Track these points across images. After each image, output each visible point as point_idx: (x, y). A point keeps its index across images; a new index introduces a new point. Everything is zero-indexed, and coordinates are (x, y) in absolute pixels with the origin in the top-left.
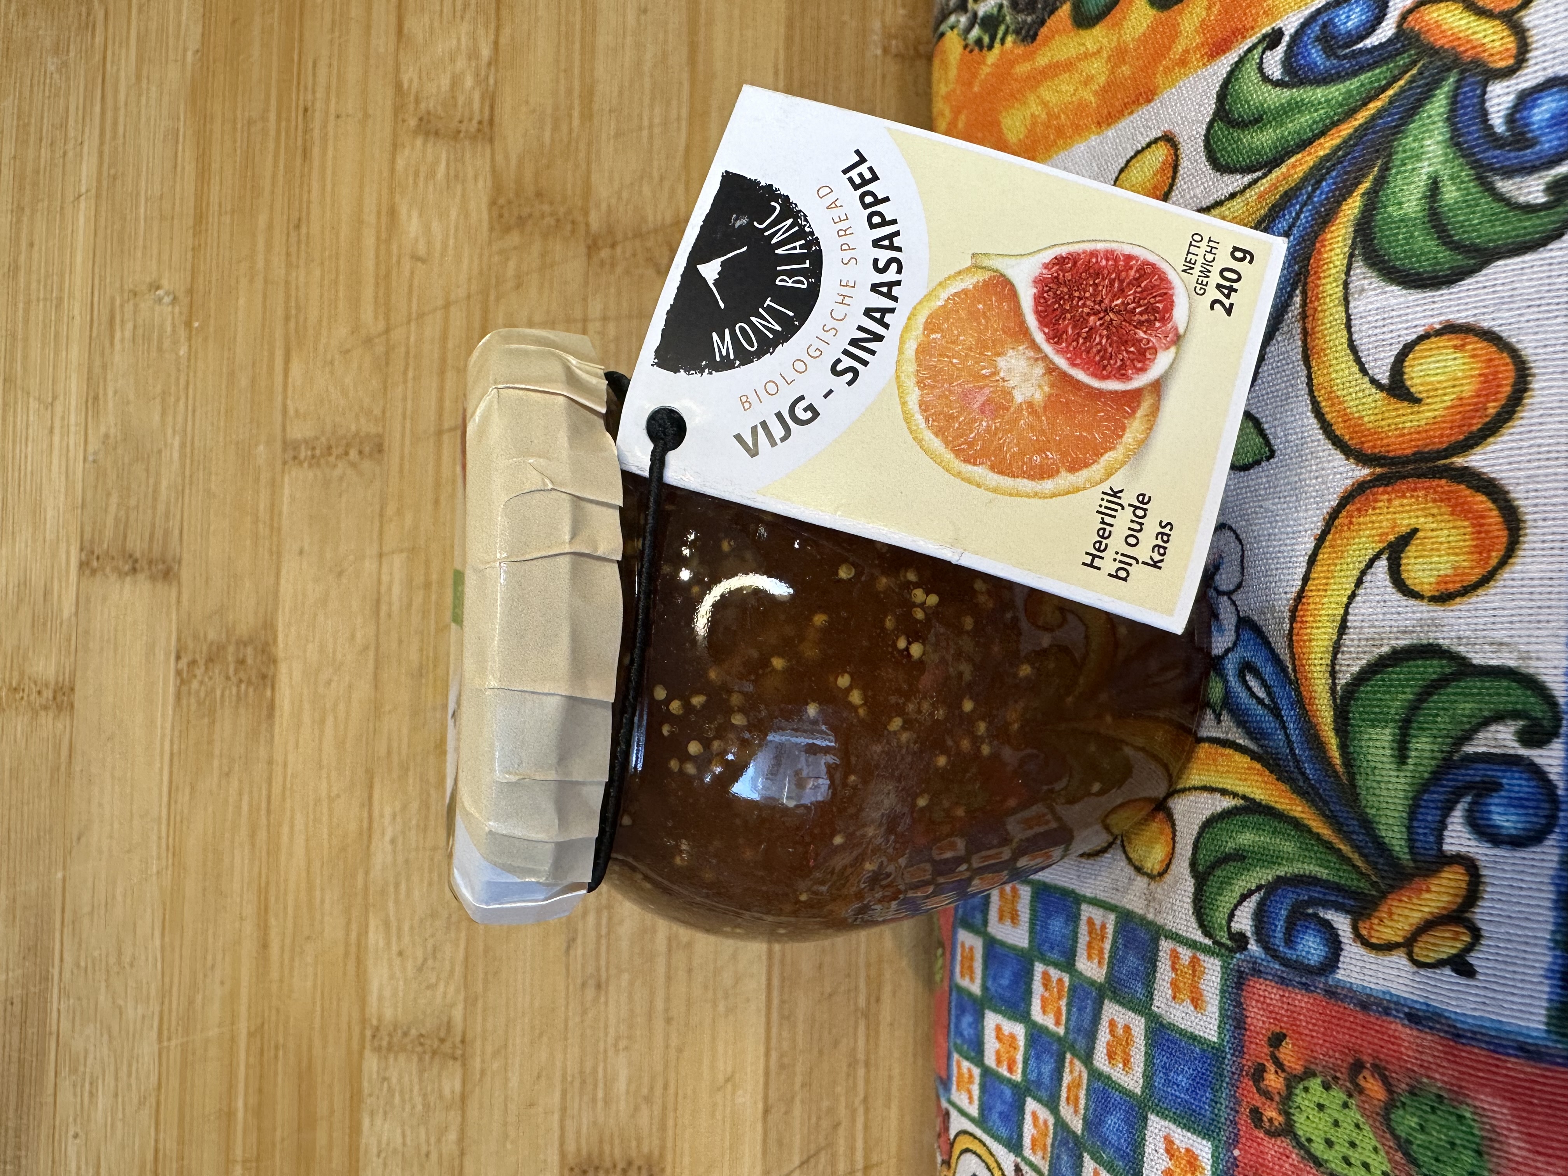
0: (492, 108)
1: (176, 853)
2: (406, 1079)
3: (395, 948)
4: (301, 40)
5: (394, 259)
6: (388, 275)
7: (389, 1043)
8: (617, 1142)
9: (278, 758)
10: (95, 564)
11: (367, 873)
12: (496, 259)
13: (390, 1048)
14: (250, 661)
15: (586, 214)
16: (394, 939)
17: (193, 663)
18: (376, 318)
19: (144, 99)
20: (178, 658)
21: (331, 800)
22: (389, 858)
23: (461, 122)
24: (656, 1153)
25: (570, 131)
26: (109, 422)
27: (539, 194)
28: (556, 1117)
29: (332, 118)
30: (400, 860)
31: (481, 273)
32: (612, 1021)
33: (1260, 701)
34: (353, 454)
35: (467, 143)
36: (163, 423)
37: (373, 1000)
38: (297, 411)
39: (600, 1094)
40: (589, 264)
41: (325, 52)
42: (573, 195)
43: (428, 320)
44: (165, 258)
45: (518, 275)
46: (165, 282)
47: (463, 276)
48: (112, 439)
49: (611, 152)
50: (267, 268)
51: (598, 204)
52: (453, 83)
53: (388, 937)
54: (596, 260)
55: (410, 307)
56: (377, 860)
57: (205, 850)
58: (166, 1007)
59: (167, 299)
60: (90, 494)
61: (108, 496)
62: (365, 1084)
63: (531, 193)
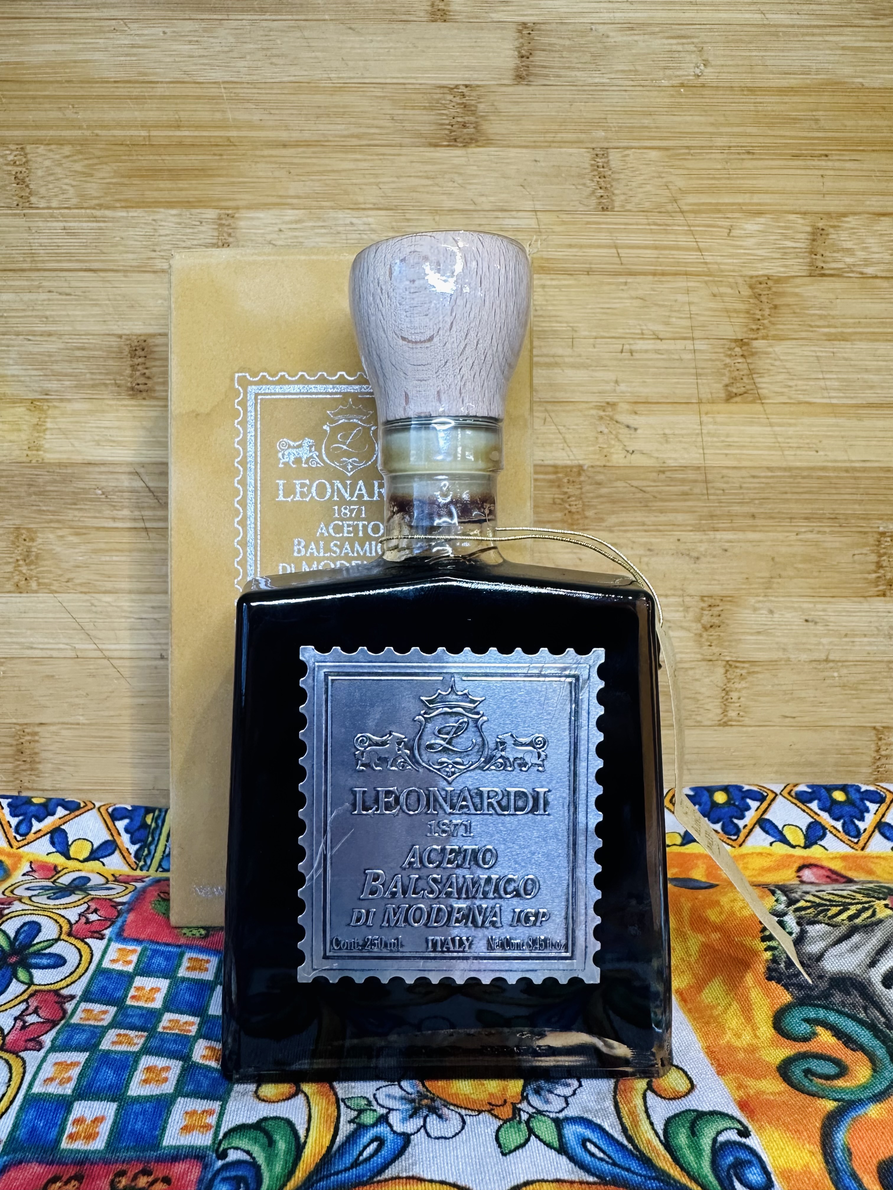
1: (342, 88)
2: (202, 236)
3: (283, 227)
4: (874, 151)
5: (729, 215)
6: (719, 211)
7: (223, 225)
8: (162, 369)
9: (404, 151)
10: (525, 32)
11: (332, 208)
12: (731, 280)
13: (221, 225)
14: (465, 130)
15: (764, 338)
16: (290, 226)
17: (464, 96)
18: (691, 205)
19: (828, 52)
20: (466, 86)
21: (377, 184)
22: (341, 222)
23: (822, 255)
24: (157, 394)
25: (819, 327)
26: (617, 38)
27: (776, 307)
29: (821, 172)
30: (340, 229)
31: (721, 271)
34: (601, 192)
35: (808, 260)
36: (617, 71)
37: (252, 214)
38: (628, 155)
40: (731, 340)
41: (865, 166)
42: (777, 329)
43: (690, 238)
44: (726, 69)
45: (721, 295)
46: (709, 70)
47: (719, 259)
48: (605, 40)
49: (806, 353)
50: (721, 134)
51: (771, 346)
52: (848, 250)
53: (291, 222)
54: (733, 345)
55: (699, 226)
56: (340, 214)
57: (344, 107)
58: (246, 85)
59: (698, 71)
60: (570, 27)
61: (569, 39)
62: (198, 211)
63: (777, 302)
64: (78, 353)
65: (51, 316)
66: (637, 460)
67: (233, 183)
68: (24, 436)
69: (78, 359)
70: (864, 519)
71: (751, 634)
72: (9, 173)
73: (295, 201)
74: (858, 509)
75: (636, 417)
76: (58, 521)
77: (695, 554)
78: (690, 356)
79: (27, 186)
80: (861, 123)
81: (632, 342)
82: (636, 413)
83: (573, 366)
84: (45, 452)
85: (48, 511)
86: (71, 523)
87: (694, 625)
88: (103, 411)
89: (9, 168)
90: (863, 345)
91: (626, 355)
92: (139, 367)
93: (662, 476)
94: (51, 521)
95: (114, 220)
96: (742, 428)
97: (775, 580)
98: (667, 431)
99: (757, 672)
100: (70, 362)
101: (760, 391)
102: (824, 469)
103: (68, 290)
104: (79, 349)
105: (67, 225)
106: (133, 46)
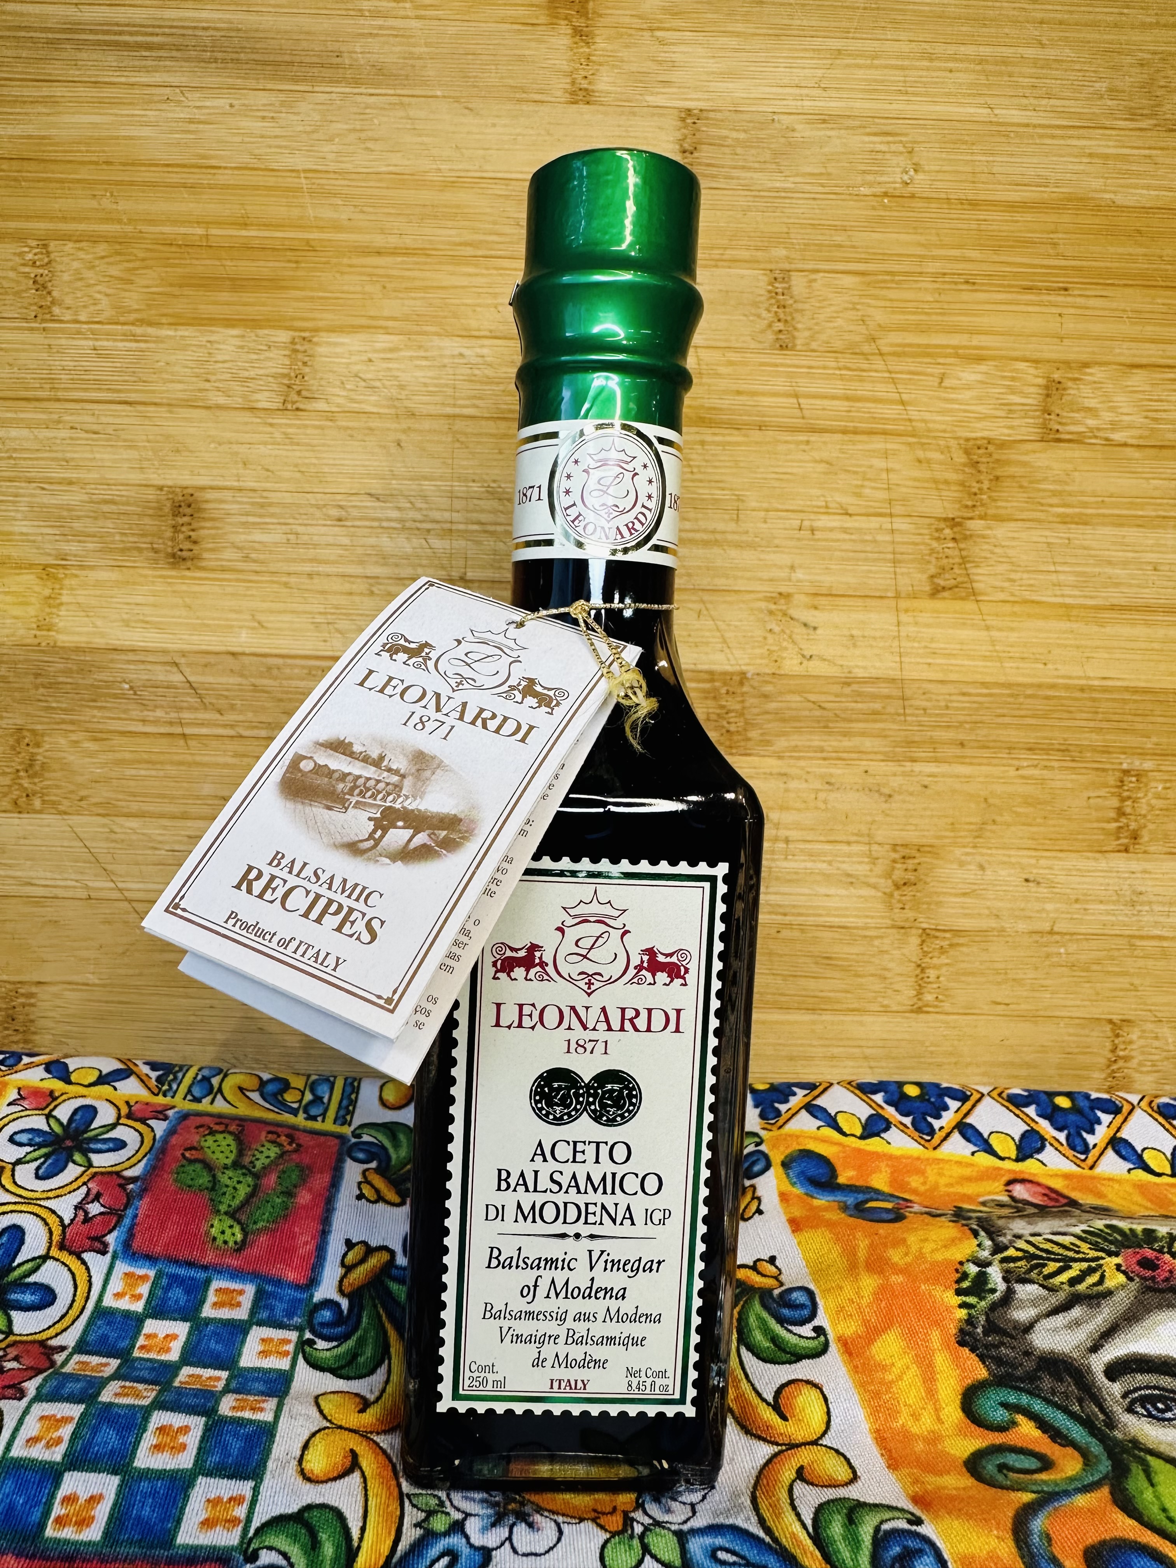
0: (1069, 441)
1: (454, 184)
2: (270, 364)
3: (374, 356)
4: (1126, 285)
5: (941, 360)
6: (928, 355)
8: (213, 532)
10: (689, 120)
11: (438, 334)
12: (942, 443)
13: (296, 351)
15: (981, 518)
16: (382, 355)
18: (892, 345)
19: (1071, 159)
22: (448, 352)
23: (1058, 415)
24: (204, 564)
25: (1051, 506)
26: (805, 132)
27: (997, 478)
28: (236, 484)
29: (1059, 311)
30: (446, 361)
31: (929, 431)
32: (311, 530)
34: (780, 326)
35: (1040, 420)
36: (804, 175)
37: (334, 338)
38: (815, 280)
39: (251, 519)
40: (939, 519)
41: (1114, 305)
42: (998, 507)
43: (891, 387)
44: (940, 176)
45: (929, 461)
46: (920, 176)
47: (927, 416)
48: (791, 134)
49: (1035, 539)
50: (934, 258)
51: (990, 528)
52: (1089, 409)
53: (384, 351)
54: (942, 525)
55: (901, 373)
56: (446, 343)
57: (458, 207)
58: (332, 176)
59: (906, 178)
60: (747, 117)
61: (745, 131)
62: (266, 332)
63: (998, 473)
64: (106, 508)
65: (73, 459)
66: (817, 668)
67: (312, 298)
68: (32, 611)
69: (105, 516)
70: (1104, 752)
71: (956, 895)
72: (26, 275)
73: (390, 324)
74: (1096, 739)
75: (816, 613)
76: (72, 722)
77: (886, 791)
78: (888, 538)
79: (49, 293)
80: (1112, 249)
81: (812, 517)
82: (816, 608)
83: (738, 545)
84: (57, 632)
85: (61, 709)
86: (89, 725)
87: (882, 881)
88: (134, 583)
89: (27, 269)
90: (1107, 530)
91: (806, 534)
92: (184, 529)
93: (847, 690)
94: (63, 722)
95: (159, 340)
96: (951, 631)
97: (989, 827)
98: (855, 632)
99: (962, 945)
100: (96, 518)
101: (975, 585)
102: (1053, 686)
103: (95, 427)
104: (106, 502)
105: (98, 343)
106: (191, 121)
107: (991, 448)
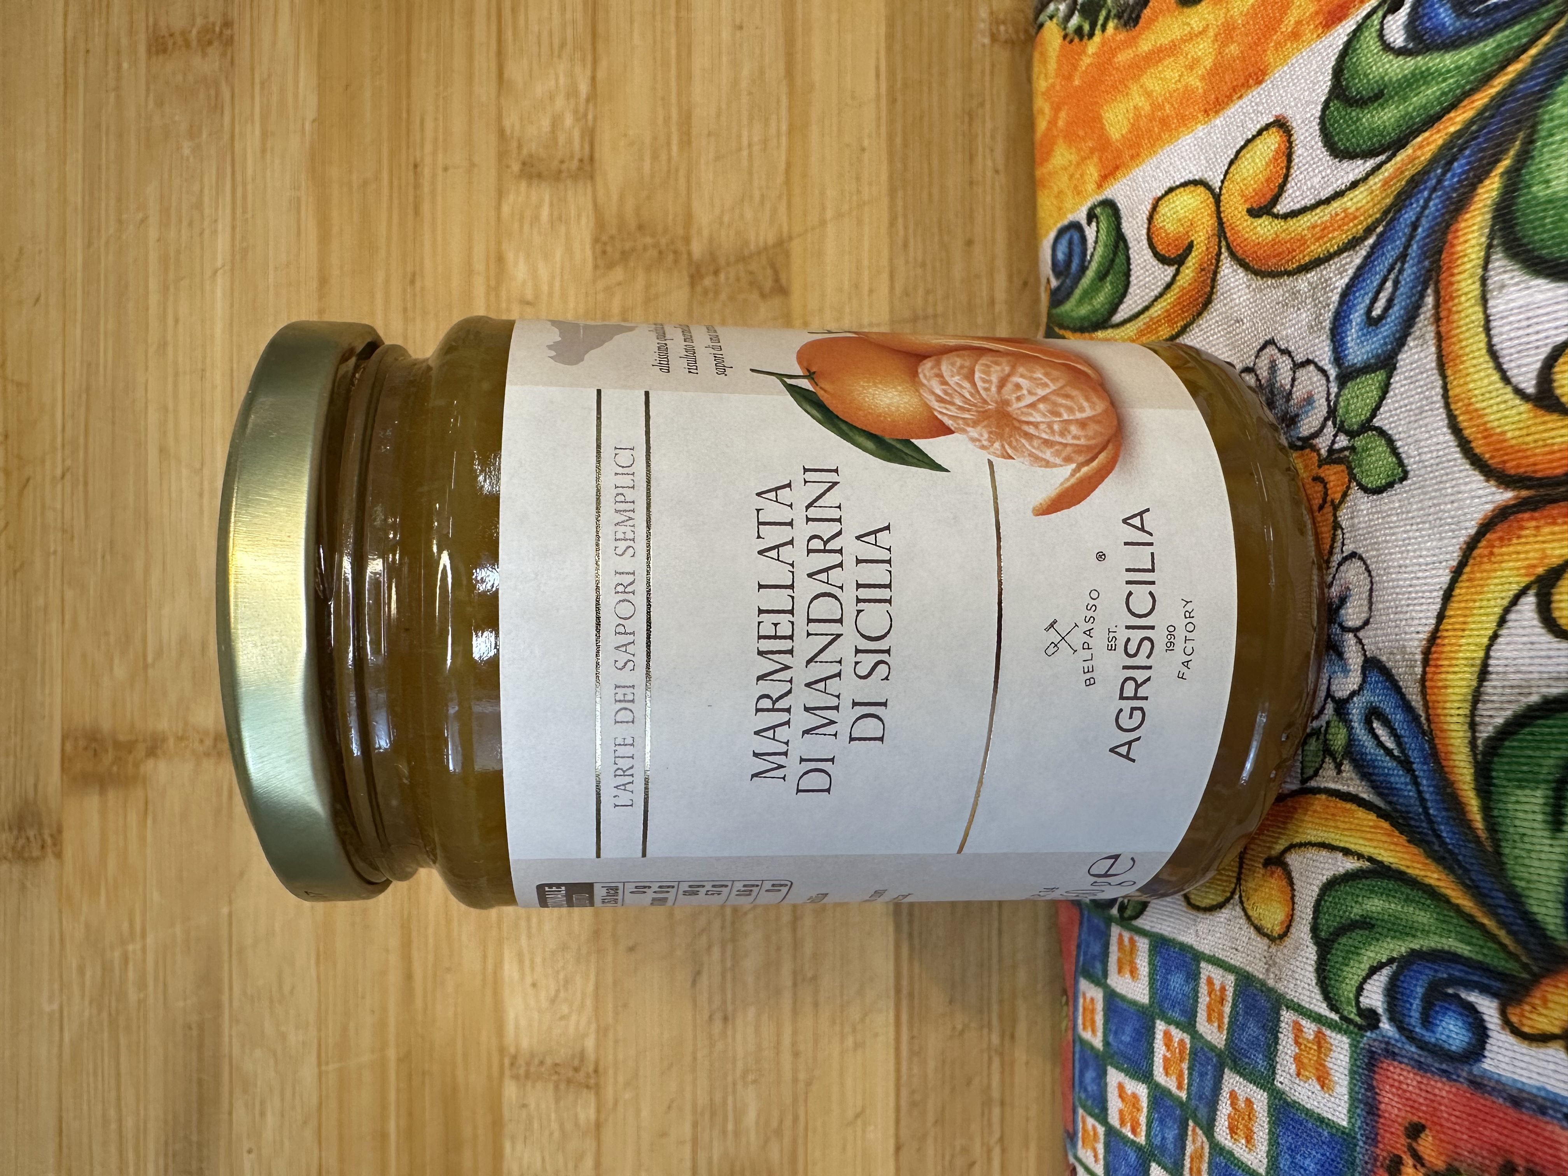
0: (591, 146)
2: (544, 1104)
3: (529, 980)
7: (527, 1072)
12: (600, 297)
13: (527, 1077)
15: (688, 242)
16: (527, 971)
19: (269, 172)
23: (562, 162)
25: (670, 160)
27: (640, 227)
28: (688, 1147)
32: (740, 1054)
33: (1388, 752)
35: (569, 182)
37: (510, 1029)
39: (730, 1127)
40: (692, 292)
41: (431, 107)
42: (675, 224)
49: (711, 176)
51: (700, 231)
52: (554, 125)
53: (522, 969)
58: (323, 1033)
62: (506, 1109)
63: (633, 226)
67: (464, 1054)
70: (970, 69)
73: (490, 963)
74: (954, 80)
80: (368, 118)
90: (697, 90)
96: (828, 269)
101: (770, 244)
107: (604, 238)
